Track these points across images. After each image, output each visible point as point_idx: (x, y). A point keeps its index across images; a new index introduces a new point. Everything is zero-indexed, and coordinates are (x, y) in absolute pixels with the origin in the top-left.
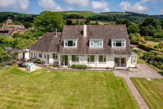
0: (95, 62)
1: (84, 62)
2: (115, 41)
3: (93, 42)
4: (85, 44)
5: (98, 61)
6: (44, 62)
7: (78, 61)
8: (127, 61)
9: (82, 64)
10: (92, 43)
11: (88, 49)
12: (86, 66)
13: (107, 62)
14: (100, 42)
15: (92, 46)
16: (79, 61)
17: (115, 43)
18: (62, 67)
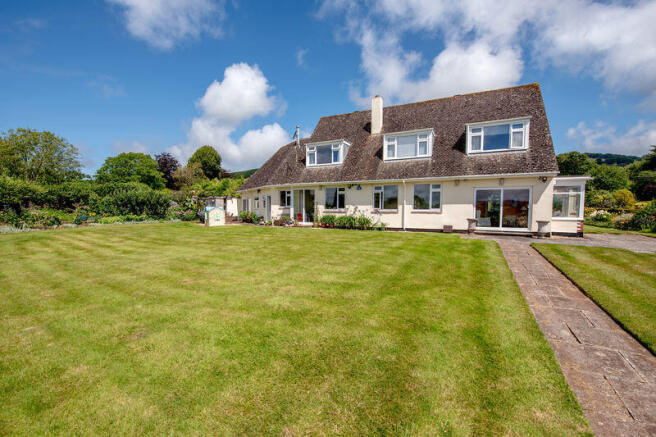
0: (400, 207)
1: (360, 208)
2: (479, 130)
3: (395, 143)
4: (372, 153)
5: (411, 206)
6: (262, 217)
7: (342, 205)
8: (536, 203)
9: (357, 215)
10: (391, 148)
11: (375, 166)
12: (368, 222)
13: (445, 207)
14: (419, 140)
15: (393, 155)
16: (347, 206)
17: (480, 137)
18: (296, 226)
